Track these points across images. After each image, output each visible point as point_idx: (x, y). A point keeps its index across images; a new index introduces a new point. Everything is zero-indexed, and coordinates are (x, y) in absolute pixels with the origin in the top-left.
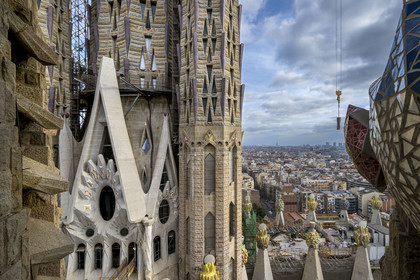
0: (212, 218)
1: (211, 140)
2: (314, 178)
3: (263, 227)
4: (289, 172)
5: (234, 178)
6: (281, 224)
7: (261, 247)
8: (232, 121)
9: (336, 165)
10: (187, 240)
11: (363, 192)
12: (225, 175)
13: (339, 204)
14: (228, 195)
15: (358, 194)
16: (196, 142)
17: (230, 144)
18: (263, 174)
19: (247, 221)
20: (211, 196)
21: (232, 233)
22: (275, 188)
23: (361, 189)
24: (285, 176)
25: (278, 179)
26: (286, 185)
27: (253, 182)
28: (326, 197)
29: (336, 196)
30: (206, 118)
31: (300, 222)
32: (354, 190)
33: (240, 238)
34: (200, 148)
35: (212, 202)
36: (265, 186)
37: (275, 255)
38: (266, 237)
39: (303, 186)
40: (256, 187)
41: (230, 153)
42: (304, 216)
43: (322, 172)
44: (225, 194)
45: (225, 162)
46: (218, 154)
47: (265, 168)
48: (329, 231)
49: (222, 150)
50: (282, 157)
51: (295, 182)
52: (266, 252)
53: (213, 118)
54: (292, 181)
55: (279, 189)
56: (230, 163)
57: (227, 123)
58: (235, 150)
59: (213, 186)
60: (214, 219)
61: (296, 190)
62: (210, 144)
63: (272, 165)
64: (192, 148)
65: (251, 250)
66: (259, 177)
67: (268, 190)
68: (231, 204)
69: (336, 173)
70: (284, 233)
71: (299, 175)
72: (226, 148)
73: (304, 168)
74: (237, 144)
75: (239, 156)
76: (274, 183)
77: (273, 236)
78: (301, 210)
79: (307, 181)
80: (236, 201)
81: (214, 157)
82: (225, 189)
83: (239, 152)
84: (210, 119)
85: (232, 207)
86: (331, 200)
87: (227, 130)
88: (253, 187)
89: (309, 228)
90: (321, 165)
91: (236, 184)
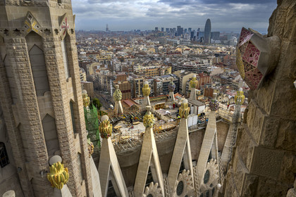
0: (51, 121)
1: (34, 26)
2: (145, 65)
3: (106, 118)
4: (122, 60)
5: (71, 74)
6: (119, 113)
7: (105, 136)
9: (163, 50)
10: (23, 148)
11: (183, 74)
12: (60, 71)
13: (166, 87)
14: (67, 94)
15: (180, 76)
16: (11, 29)
17: (61, 32)
18: (95, 64)
19: (89, 116)
21: (76, 129)
22: (109, 78)
23: (182, 71)
24: (118, 65)
25: (111, 68)
26: (120, 74)
27: (84, 74)
28: (155, 82)
29: (164, 80)
31: (133, 108)
33: (85, 133)
34: (20, 39)
35: (48, 103)
36: (98, 77)
37: (116, 140)
38: (109, 127)
39: (136, 73)
40: (89, 79)
41: (62, 43)
42: (137, 101)
43: (152, 58)
44: (63, 92)
45: (58, 55)
46: (47, 45)
47: (96, 57)
48: (160, 111)
49: (52, 40)
50: (113, 44)
51: (128, 70)
52: (109, 140)
54: (125, 69)
55: (113, 79)
56: (64, 55)
57: (52, 3)
58: (67, 40)
59: (46, 84)
60: (54, 120)
61: (129, 78)
62: (33, 33)
63: (103, 52)
64: (6, 38)
65: (96, 141)
66: (90, 68)
67: (102, 80)
68: (71, 102)
69: (164, 59)
70: (121, 120)
71: (131, 63)
72: (56, 37)
73: (135, 56)
74: (69, 32)
75: (74, 47)
76: (108, 73)
77: (114, 124)
78: (134, 97)
79: (139, 68)
80: (76, 97)
81: (41, 49)
82: (62, 87)
83: (73, 42)
85: (73, 105)
86: (159, 84)
87: (55, 13)
88: (85, 79)
89: (145, 112)
90: (151, 51)
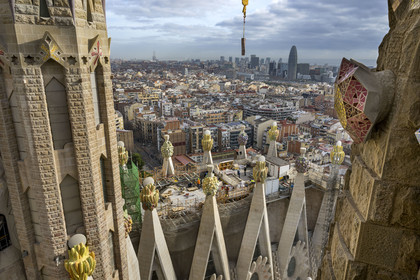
0: (73, 183)
1: (53, 53)
2: (206, 108)
3: (150, 181)
4: (174, 100)
5: (103, 118)
7: (148, 206)
8: (90, 18)
9: (231, 88)
11: (259, 121)
12: (88, 114)
13: (234, 136)
14: (96, 147)
15: (254, 124)
16: (22, 55)
17: (90, 61)
18: (135, 105)
19: (126, 178)
20: (67, 149)
21: (109, 197)
22: (156, 125)
23: (258, 117)
24: (168, 107)
25: (159, 111)
26: (170, 119)
27: (121, 119)
28: (219, 131)
29: (232, 129)
30: (35, 9)
31: (188, 167)
32: (251, 119)
33: (120, 202)
34: (34, 68)
35: (69, 159)
36: (140, 124)
37: (165, 213)
38: (154, 194)
39: (193, 119)
40: (127, 126)
41: (93, 76)
42: (195, 158)
43: (216, 99)
44: (91, 143)
45: (86, 92)
46: (71, 78)
47: (140, 96)
49: (78, 72)
50: (163, 79)
51: (183, 114)
52: (155, 212)
53: (52, 10)
54: (177, 113)
55: (161, 127)
56: (94, 92)
57: (79, 21)
58: (99, 71)
60: (78, 184)
61: (184, 126)
62: (51, 61)
63: (148, 90)
64: (14, 68)
65: (135, 215)
66: (130, 111)
67: (145, 128)
68: (102, 158)
69: (232, 99)
70: (172, 184)
71: (187, 105)
72: (83, 67)
73: (193, 94)
74: (102, 61)
75: (108, 82)
76: (154, 118)
77: (161, 190)
78: (190, 151)
79: (197, 112)
80: (109, 151)
81: (63, 83)
82: (90, 136)
83: (107, 74)
84: (45, 12)
85: (105, 162)
86: (225, 134)
87: (83, 34)
88: (122, 126)
89: (204, 174)
90: (214, 88)
91: (106, 126)
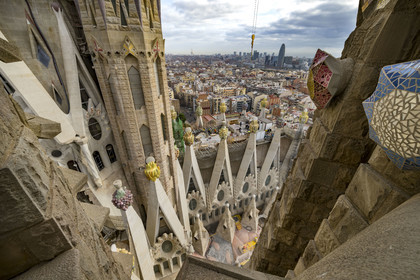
0: (146, 129)
1: (131, 50)
2: (223, 86)
3: (189, 130)
4: (204, 81)
5: (162, 91)
6: (200, 126)
7: (188, 144)
8: (151, 26)
9: (240, 73)
10: (127, 150)
11: (256, 95)
12: (153, 89)
13: (240, 106)
14: (158, 108)
15: (252, 97)
16: (113, 51)
17: (153, 55)
18: (181, 84)
19: (176, 127)
20: (142, 110)
21: (166, 138)
22: (193, 96)
23: (255, 92)
24: (200, 85)
25: (194, 88)
26: (201, 93)
27: (172, 93)
28: (230, 101)
29: (238, 100)
30: (118, 20)
31: (212, 122)
32: (251, 94)
33: (172, 141)
34: (120, 60)
35: (144, 116)
36: (183, 96)
37: (197, 148)
38: (191, 137)
39: (215, 93)
40: (176, 97)
41: (154, 65)
42: (215, 117)
43: (230, 80)
44: (156, 107)
45: (151, 75)
46: (142, 66)
47: (182, 78)
48: (234, 126)
49: (146, 62)
50: (197, 67)
51: (209, 90)
52: (192, 147)
53: (128, 20)
54: (206, 89)
55: (196, 98)
56: (156, 75)
57: (145, 28)
58: (158, 61)
59: (142, 100)
60: (149, 129)
61: (209, 97)
62: (130, 55)
63: (188, 74)
64: (109, 60)
65: (181, 148)
66: (177, 87)
67: (186, 98)
68: (162, 115)
69: (240, 81)
70: (202, 131)
71: (211, 84)
72: (149, 59)
73: (215, 77)
74: (160, 55)
75: (164, 68)
76: (191, 92)
77: (196, 135)
78: (212, 113)
79: (218, 88)
80: (166, 112)
81: (137, 69)
82: (155, 103)
83: (163, 64)
84: (124, 22)
85: (163, 117)
86: (234, 103)
87: (148, 37)
88: (173, 97)
89: (221, 126)
90: (229, 74)
91: (164, 97)
